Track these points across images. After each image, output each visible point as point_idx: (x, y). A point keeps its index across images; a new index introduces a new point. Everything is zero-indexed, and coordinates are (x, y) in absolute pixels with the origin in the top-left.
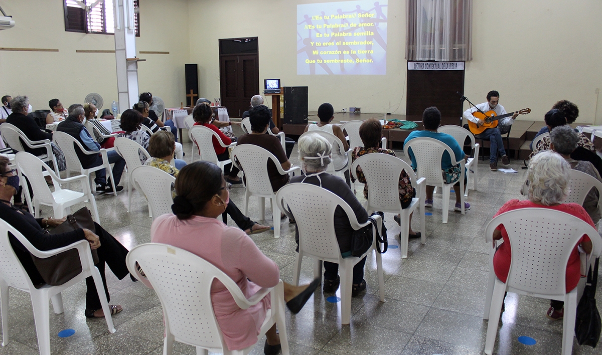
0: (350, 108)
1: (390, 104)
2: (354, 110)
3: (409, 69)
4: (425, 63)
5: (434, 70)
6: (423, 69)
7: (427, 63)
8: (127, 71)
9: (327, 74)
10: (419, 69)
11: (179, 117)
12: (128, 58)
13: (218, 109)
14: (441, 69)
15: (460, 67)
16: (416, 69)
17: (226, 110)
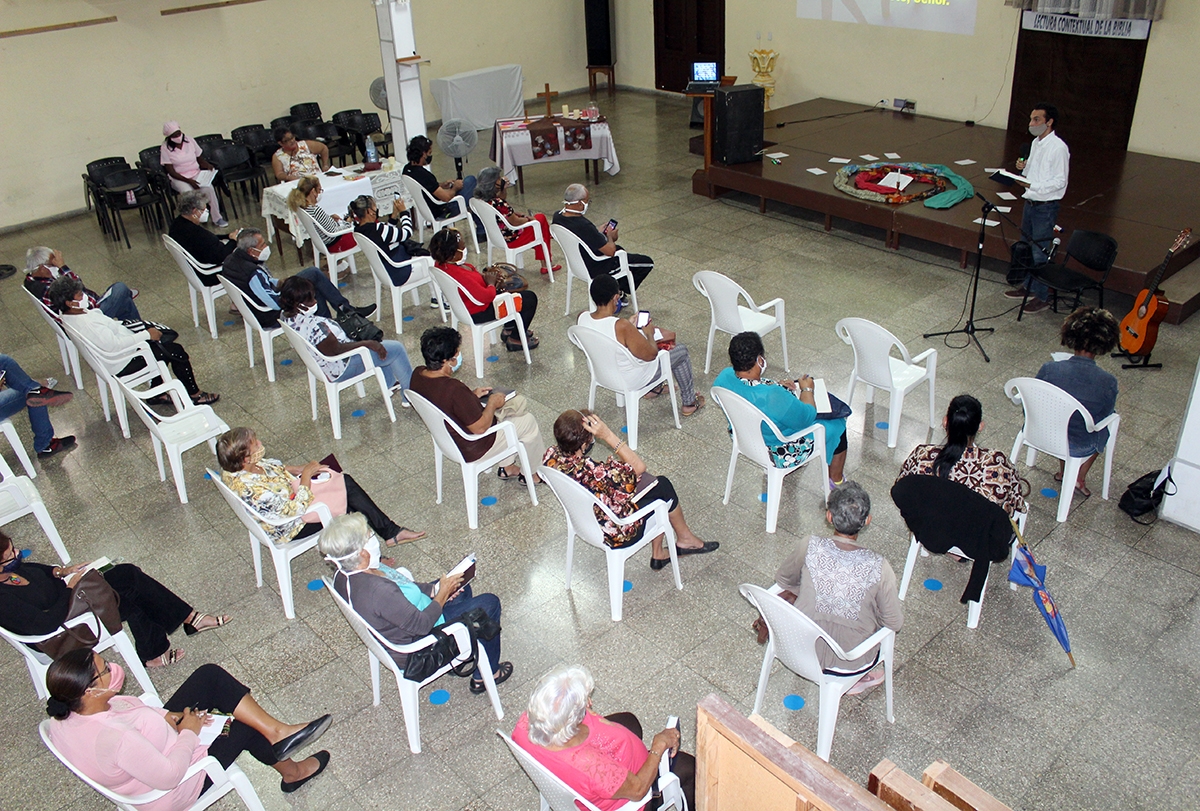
0: (896, 100)
1: (976, 101)
2: (902, 104)
3: (1024, 27)
4: (1059, 17)
5: (1076, 34)
6: (1053, 31)
7: (1063, 17)
8: (399, 82)
9: (856, 21)
10: (1044, 30)
11: (515, 146)
12: (399, 57)
13: (592, 126)
14: (1093, 35)
15: (1137, 33)
16: (1039, 29)
17: (607, 127)
